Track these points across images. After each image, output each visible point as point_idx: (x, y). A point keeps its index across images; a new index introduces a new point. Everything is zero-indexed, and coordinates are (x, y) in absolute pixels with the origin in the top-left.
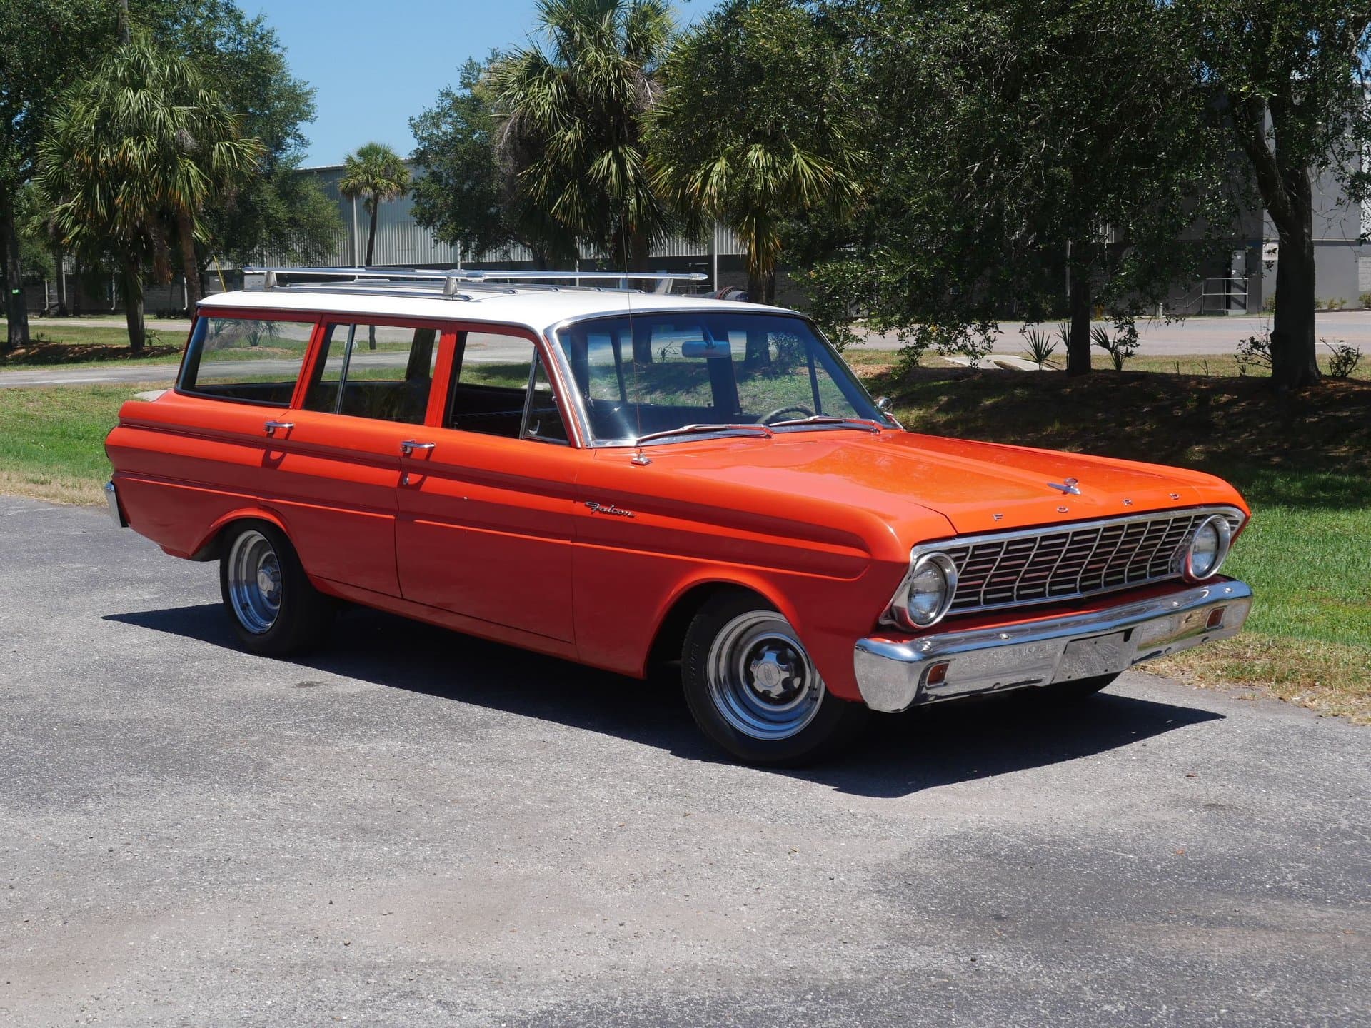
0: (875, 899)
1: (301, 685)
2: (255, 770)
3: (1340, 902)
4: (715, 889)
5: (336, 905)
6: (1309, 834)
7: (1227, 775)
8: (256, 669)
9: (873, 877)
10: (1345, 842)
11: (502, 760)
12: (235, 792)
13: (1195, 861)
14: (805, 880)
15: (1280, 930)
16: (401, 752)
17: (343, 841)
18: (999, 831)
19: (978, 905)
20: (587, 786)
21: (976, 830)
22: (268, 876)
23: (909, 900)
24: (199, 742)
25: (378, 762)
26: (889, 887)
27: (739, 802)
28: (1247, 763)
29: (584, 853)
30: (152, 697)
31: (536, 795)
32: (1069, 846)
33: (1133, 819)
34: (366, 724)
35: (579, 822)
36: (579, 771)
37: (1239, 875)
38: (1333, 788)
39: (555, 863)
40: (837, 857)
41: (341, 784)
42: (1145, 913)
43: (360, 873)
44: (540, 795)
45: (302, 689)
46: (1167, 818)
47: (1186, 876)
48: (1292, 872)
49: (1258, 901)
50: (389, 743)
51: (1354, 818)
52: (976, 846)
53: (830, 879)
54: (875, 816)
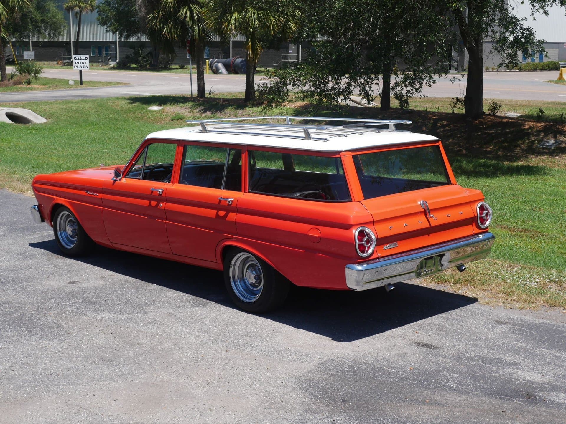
0: (298, 392)
1: (70, 283)
2: (57, 329)
3: (468, 393)
4: (239, 387)
5: (96, 396)
6: (459, 359)
7: (431, 330)
8: (51, 274)
9: (298, 381)
10: (472, 363)
11: (153, 323)
12: (51, 340)
13: (417, 373)
14: (273, 383)
15: (444, 406)
16: (114, 319)
17: (95, 365)
18: (344, 359)
19: (336, 395)
20: (188, 336)
21: (336, 358)
22: (68, 382)
23: (311, 393)
24: (33, 314)
25: (105, 324)
26: (304, 386)
27: (247, 344)
28: (439, 324)
29: (188, 370)
30: (10, 289)
31: (168, 341)
32: (371, 366)
33: (395, 352)
34: (99, 304)
35: (186, 355)
36: (184, 329)
37: (432, 380)
38: (470, 337)
39: (178, 375)
40: (284, 372)
41: (92, 336)
42: (397, 398)
43: (103, 380)
44: (170, 341)
45: (71, 285)
46: (408, 351)
47: (413, 380)
48: (451, 378)
49: (438, 392)
50: (109, 314)
51: (476, 352)
52: (336, 366)
53: (282, 382)
54: (298, 351)
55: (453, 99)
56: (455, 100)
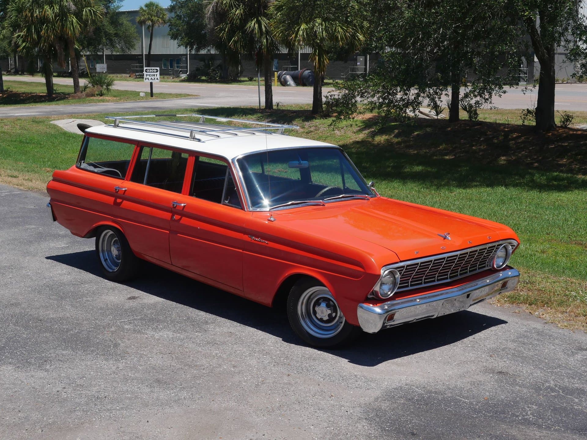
0: (364, 423)
1: (130, 298)
2: (114, 347)
3: (548, 428)
4: (301, 417)
5: (150, 423)
6: (537, 389)
7: (507, 356)
8: (111, 289)
9: (364, 410)
10: (552, 394)
11: (214, 343)
12: (107, 360)
13: (492, 403)
14: (337, 412)
16: (172, 338)
17: (151, 388)
18: (413, 386)
19: (405, 427)
20: (248, 358)
21: (405, 385)
22: (122, 406)
23: (378, 424)
24: (90, 331)
25: (163, 344)
26: (370, 417)
27: (310, 368)
28: (515, 349)
29: (248, 395)
30: (69, 305)
31: (228, 363)
32: (442, 395)
33: (468, 380)
34: (158, 322)
35: (246, 379)
36: (245, 350)
37: (509, 412)
38: (549, 364)
39: (237, 401)
40: (349, 399)
41: (149, 356)
42: (471, 432)
43: (158, 405)
44: (230, 363)
45: (131, 301)
46: (481, 379)
47: (488, 412)
48: (530, 410)
49: (516, 427)
50: (168, 333)
51: (556, 381)
52: (405, 394)
53: (347, 412)
54: (364, 377)
55: (524, 110)
56: (526, 112)
